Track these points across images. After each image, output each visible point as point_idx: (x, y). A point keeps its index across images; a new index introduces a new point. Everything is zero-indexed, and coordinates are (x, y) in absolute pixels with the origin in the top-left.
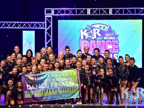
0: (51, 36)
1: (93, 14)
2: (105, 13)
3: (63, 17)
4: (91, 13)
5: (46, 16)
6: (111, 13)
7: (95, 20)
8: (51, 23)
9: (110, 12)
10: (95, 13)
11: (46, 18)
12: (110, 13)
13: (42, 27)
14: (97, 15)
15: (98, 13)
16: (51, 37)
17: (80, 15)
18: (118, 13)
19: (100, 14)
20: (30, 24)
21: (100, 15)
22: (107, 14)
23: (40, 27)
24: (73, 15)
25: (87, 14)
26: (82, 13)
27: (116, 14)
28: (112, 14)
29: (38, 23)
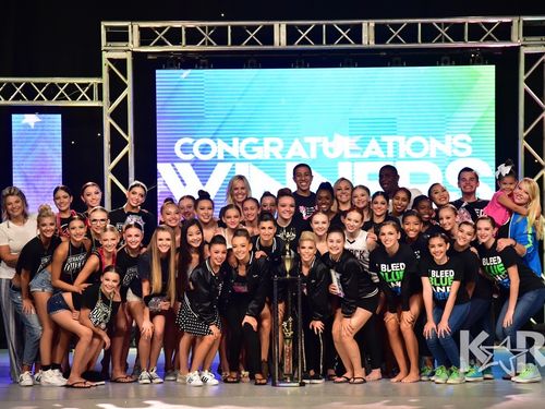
0: (127, 134)
1: (296, 46)
2: (344, 41)
3: (175, 58)
4: (290, 40)
5: (105, 56)
6: (368, 39)
7: (306, 67)
8: (129, 82)
9: (365, 35)
10: (304, 42)
11: (105, 61)
12: (365, 41)
13: (92, 99)
14: (313, 46)
15: (319, 42)
16: (130, 138)
17: (243, 47)
18: (396, 41)
19: (327, 43)
20: (40, 86)
21: (324, 46)
22: (353, 45)
23: (84, 99)
24: (215, 48)
25: (272, 43)
26: (252, 42)
27: (388, 45)
28: (372, 43)
29: (77, 81)
